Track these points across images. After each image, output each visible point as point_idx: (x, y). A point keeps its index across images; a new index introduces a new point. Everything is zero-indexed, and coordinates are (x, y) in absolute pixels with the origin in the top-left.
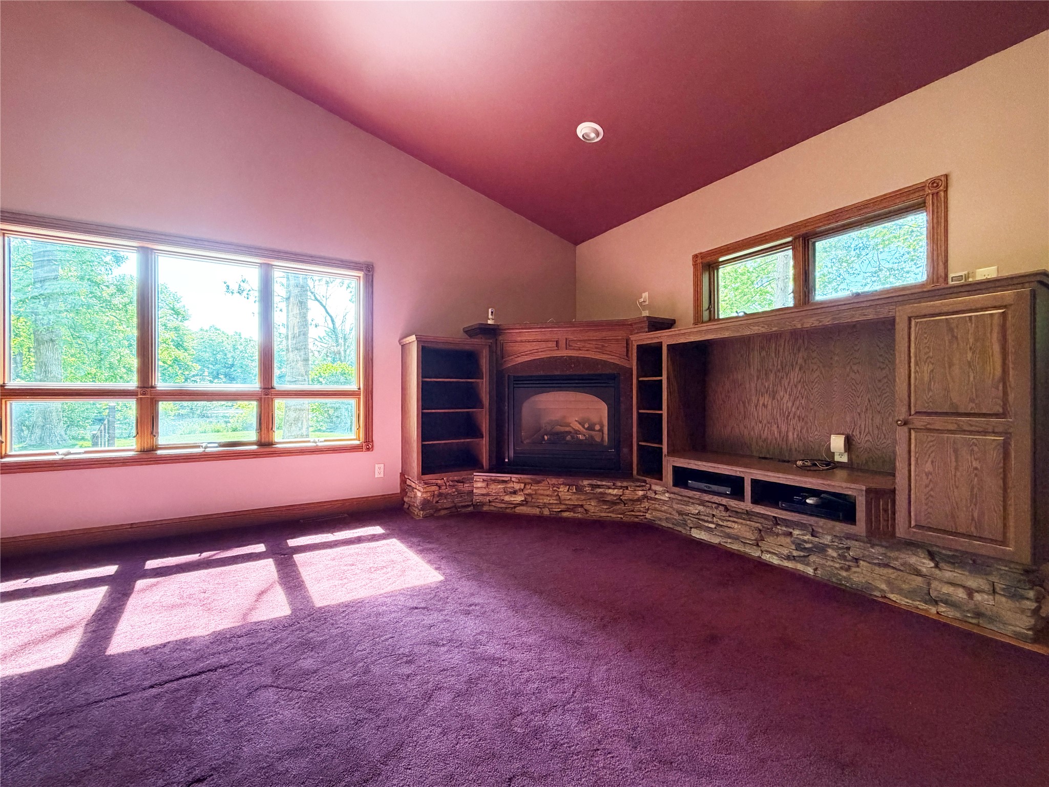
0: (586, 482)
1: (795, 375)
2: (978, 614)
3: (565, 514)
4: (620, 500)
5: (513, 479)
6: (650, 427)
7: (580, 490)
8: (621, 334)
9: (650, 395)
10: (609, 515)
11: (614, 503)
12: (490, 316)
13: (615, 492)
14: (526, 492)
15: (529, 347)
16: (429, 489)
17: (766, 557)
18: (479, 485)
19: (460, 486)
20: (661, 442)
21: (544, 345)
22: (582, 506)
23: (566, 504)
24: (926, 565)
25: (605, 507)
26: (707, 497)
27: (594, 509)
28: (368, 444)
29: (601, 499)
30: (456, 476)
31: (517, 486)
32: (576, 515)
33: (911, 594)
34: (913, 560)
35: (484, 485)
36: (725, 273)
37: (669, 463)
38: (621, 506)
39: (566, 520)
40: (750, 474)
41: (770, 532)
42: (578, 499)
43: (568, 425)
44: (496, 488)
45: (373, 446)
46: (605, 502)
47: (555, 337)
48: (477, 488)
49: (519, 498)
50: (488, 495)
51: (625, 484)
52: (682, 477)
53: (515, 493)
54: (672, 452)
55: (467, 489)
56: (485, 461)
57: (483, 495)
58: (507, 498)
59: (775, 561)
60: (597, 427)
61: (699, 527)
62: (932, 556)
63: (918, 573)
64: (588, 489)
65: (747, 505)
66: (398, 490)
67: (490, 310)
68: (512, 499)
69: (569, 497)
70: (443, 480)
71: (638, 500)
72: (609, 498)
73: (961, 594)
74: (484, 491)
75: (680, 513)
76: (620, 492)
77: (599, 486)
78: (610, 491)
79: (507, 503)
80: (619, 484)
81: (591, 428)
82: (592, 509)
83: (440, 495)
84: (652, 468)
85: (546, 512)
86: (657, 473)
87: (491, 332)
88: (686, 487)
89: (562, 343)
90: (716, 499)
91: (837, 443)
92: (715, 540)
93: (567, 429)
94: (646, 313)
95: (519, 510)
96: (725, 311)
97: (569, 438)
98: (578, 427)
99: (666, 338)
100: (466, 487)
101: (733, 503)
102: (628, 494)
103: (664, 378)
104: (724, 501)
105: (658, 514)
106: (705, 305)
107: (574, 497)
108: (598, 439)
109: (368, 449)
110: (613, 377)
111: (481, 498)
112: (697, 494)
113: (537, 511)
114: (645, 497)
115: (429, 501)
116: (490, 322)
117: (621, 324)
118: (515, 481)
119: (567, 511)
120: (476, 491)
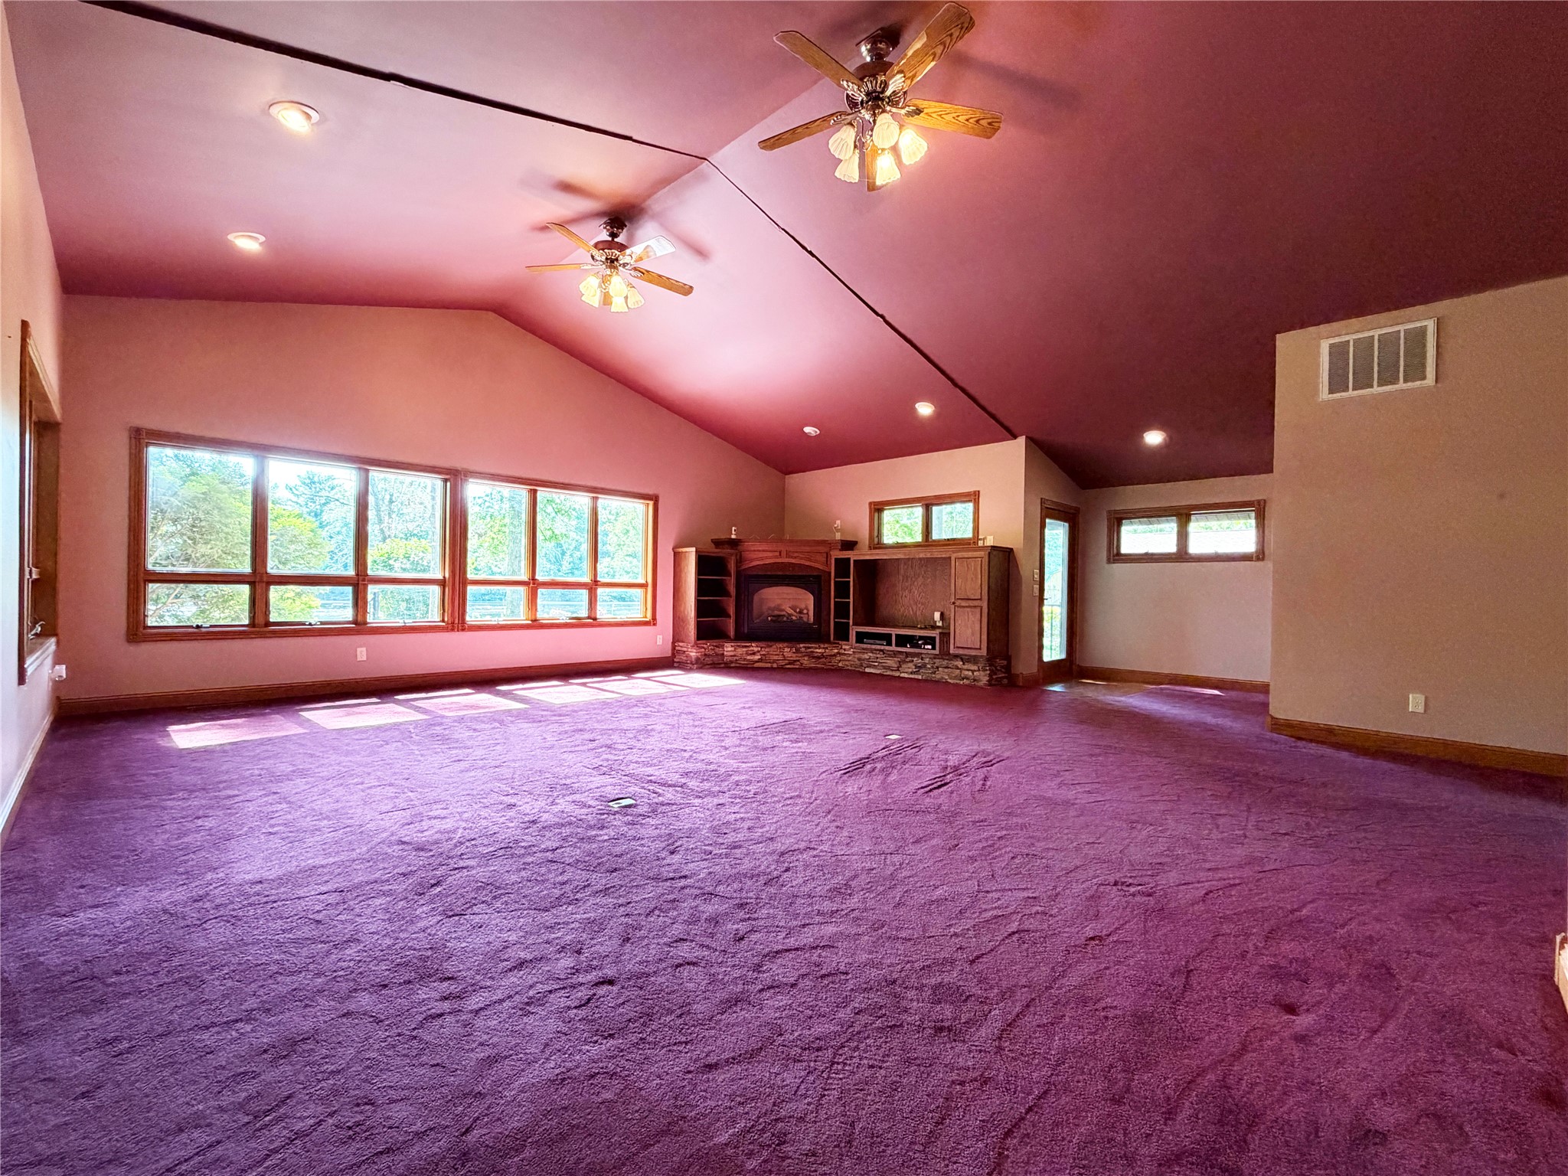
0: (802, 645)
1: (920, 580)
2: (975, 680)
4: (823, 656)
5: (752, 645)
6: (842, 610)
7: (798, 651)
8: (822, 549)
9: (842, 590)
10: (816, 665)
11: (819, 658)
12: (733, 533)
13: (820, 651)
14: (761, 653)
15: (761, 555)
16: (700, 650)
17: (902, 675)
18: (730, 649)
19: (717, 649)
20: (849, 619)
21: (770, 554)
22: (798, 661)
23: (788, 659)
24: (960, 663)
25: (813, 660)
26: (873, 647)
27: (806, 662)
28: (654, 621)
29: (811, 656)
30: (715, 642)
31: (756, 649)
32: (795, 666)
33: (955, 678)
34: (956, 663)
35: (733, 649)
36: (888, 515)
37: (854, 631)
38: (824, 660)
39: (788, 669)
40: (894, 632)
41: (905, 662)
42: (797, 657)
43: (783, 610)
44: (740, 651)
45: (657, 623)
46: (814, 657)
47: (779, 549)
48: (727, 651)
49: (757, 657)
50: (735, 656)
51: (826, 646)
52: (861, 637)
53: (754, 654)
54: (855, 624)
55: (722, 649)
56: (732, 634)
57: (731, 655)
58: (748, 658)
59: (906, 675)
60: (805, 611)
61: (869, 666)
62: (962, 660)
63: (957, 668)
64: (803, 649)
65: (893, 648)
66: (669, 654)
67: (733, 528)
68: (752, 658)
69: (790, 655)
70: (708, 645)
71: (835, 655)
72: (816, 655)
73: (970, 673)
74: (732, 653)
75: (859, 659)
76: (823, 651)
77: (809, 648)
78: (818, 650)
79: (749, 660)
80: (822, 646)
81: (801, 612)
82: (805, 662)
83: (705, 655)
84: (842, 634)
85: (775, 665)
86: (845, 637)
87: (734, 544)
88: (863, 643)
89: (784, 554)
90: (878, 647)
91: (937, 616)
92: (878, 672)
93: (784, 613)
94: (838, 536)
95: (761, 664)
96: (888, 539)
97: (785, 619)
98: (791, 611)
99: (853, 556)
100: (719, 651)
101: (887, 648)
102: (828, 652)
103: (851, 579)
104: (882, 648)
105: (847, 663)
106: (876, 534)
107: (794, 655)
108: (805, 620)
109: (654, 625)
110: (818, 577)
111: (730, 657)
112: (869, 646)
113: (769, 665)
114: (838, 653)
115: (698, 659)
116: (733, 537)
117: (823, 542)
118: (754, 647)
119: (789, 664)
120: (725, 653)
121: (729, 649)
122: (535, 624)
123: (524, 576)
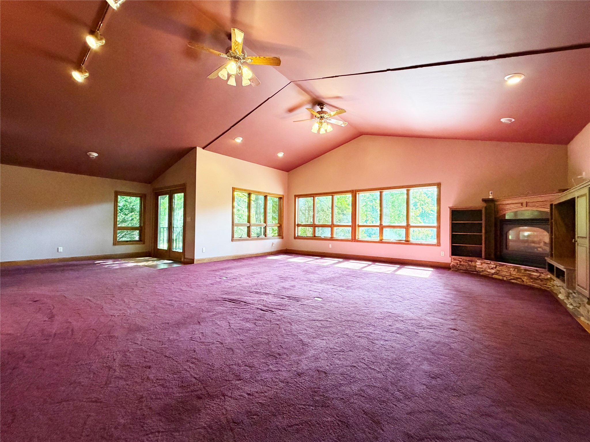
0: (521, 268)
3: (513, 281)
4: (539, 278)
5: (492, 263)
7: (519, 271)
10: (534, 284)
11: (536, 279)
12: (490, 195)
14: (497, 269)
15: (509, 207)
16: (455, 261)
17: (568, 305)
19: (470, 263)
21: (516, 205)
22: (520, 278)
23: (513, 277)
25: (532, 281)
27: (527, 281)
28: (439, 244)
29: (530, 277)
30: (468, 258)
31: (493, 266)
32: (517, 282)
35: (481, 264)
37: (547, 261)
38: (540, 281)
39: (513, 283)
40: (555, 264)
42: (518, 275)
44: (485, 266)
45: (440, 245)
46: (532, 278)
48: (478, 265)
49: (493, 271)
51: (542, 271)
53: (492, 269)
55: (474, 265)
56: (483, 255)
57: (480, 268)
58: (489, 270)
64: (523, 271)
67: (490, 192)
68: (491, 271)
69: (514, 274)
70: (462, 259)
71: (548, 280)
72: (533, 277)
74: (481, 266)
76: (538, 274)
77: (528, 270)
78: (534, 273)
79: (489, 272)
80: (538, 270)
82: (525, 280)
83: (460, 264)
85: (505, 279)
87: (492, 201)
89: (524, 204)
95: (494, 276)
102: (543, 276)
105: (555, 287)
107: (516, 274)
109: (438, 246)
111: (479, 269)
113: (501, 278)
114: (551, 278)
115: (455, 266)
116: (490, 197)
119: (513, 279)
120: (477, 266)
121: (479, 264)
122: (381, 242)
123: (378, 224)
